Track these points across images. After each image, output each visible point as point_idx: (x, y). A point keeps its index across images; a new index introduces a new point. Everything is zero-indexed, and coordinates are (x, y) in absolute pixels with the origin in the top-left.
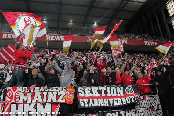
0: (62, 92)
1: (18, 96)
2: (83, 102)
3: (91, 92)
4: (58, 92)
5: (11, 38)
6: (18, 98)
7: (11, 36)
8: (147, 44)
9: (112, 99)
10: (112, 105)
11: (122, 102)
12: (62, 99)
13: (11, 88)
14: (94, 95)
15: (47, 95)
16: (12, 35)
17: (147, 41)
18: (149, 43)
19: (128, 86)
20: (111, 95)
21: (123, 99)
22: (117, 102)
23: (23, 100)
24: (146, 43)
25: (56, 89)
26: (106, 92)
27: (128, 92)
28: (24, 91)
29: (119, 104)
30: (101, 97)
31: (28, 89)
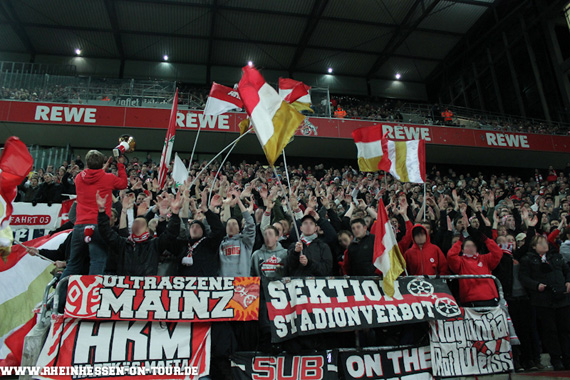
0: (223, 290)
1: (96, 297)
2: (285, 323)
3: (306, 291)
4: (211, 292)
5: (60, 119)
6: (95, 303)
7: (60, 114)
8: (495, 144)
9: (370, 308)
10: (370, 321)
11: (400, 313)
12: (225, 310)
13: (77, 278)
14: (314, 300)
15: (182, 300)
16: (63, 112)
17: (495, 133)
18: (500, 140)
19: (412, 279)
20: (365, 297)
21: (401, 306)
22: (387, 313)
23: (111, 308)
24: (491, 139)
25: (204, 283)
26: (349, 292)
27: (416, 292)
28: (113, 284)
29: (392, 319)
30: (334, 304)
31: (127, 280)
